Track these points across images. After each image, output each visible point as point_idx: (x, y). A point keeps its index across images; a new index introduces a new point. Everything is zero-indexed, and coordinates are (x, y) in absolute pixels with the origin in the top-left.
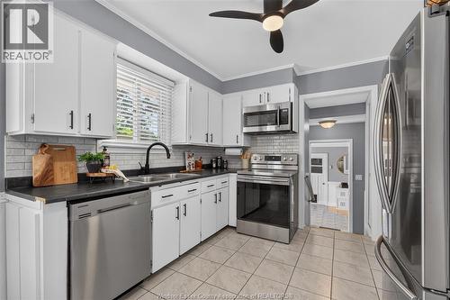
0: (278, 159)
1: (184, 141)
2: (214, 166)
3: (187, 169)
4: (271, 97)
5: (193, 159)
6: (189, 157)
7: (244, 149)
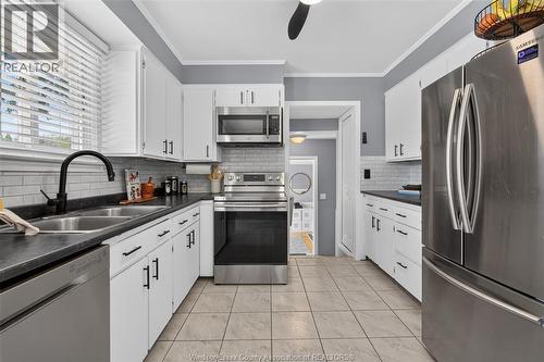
0: (261, 178)
1: (133, 150)
2: (168, 190)
3: (130, 198)
4: (256, 97)
5: (137, 180)
6: (133, 177)
7: (214, 165)
